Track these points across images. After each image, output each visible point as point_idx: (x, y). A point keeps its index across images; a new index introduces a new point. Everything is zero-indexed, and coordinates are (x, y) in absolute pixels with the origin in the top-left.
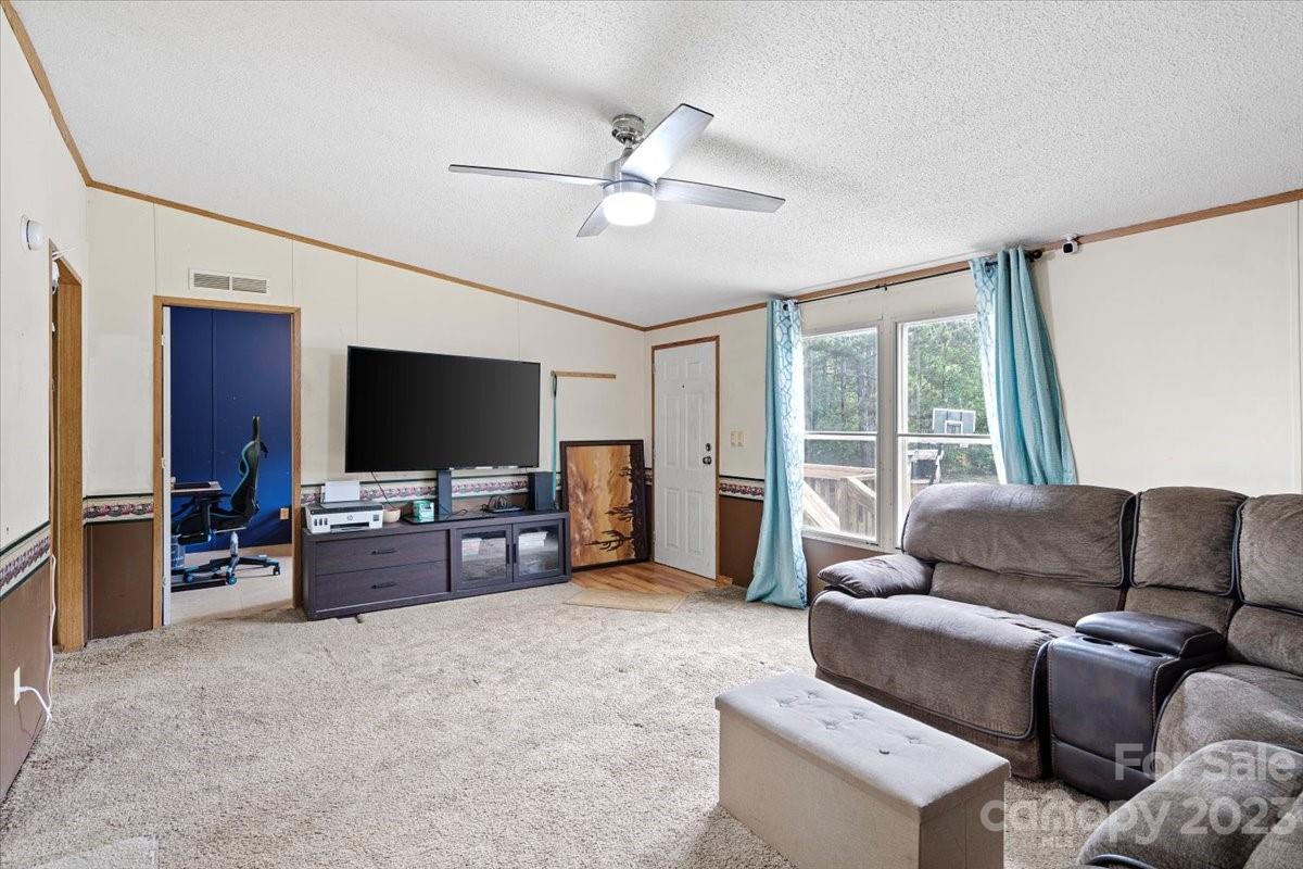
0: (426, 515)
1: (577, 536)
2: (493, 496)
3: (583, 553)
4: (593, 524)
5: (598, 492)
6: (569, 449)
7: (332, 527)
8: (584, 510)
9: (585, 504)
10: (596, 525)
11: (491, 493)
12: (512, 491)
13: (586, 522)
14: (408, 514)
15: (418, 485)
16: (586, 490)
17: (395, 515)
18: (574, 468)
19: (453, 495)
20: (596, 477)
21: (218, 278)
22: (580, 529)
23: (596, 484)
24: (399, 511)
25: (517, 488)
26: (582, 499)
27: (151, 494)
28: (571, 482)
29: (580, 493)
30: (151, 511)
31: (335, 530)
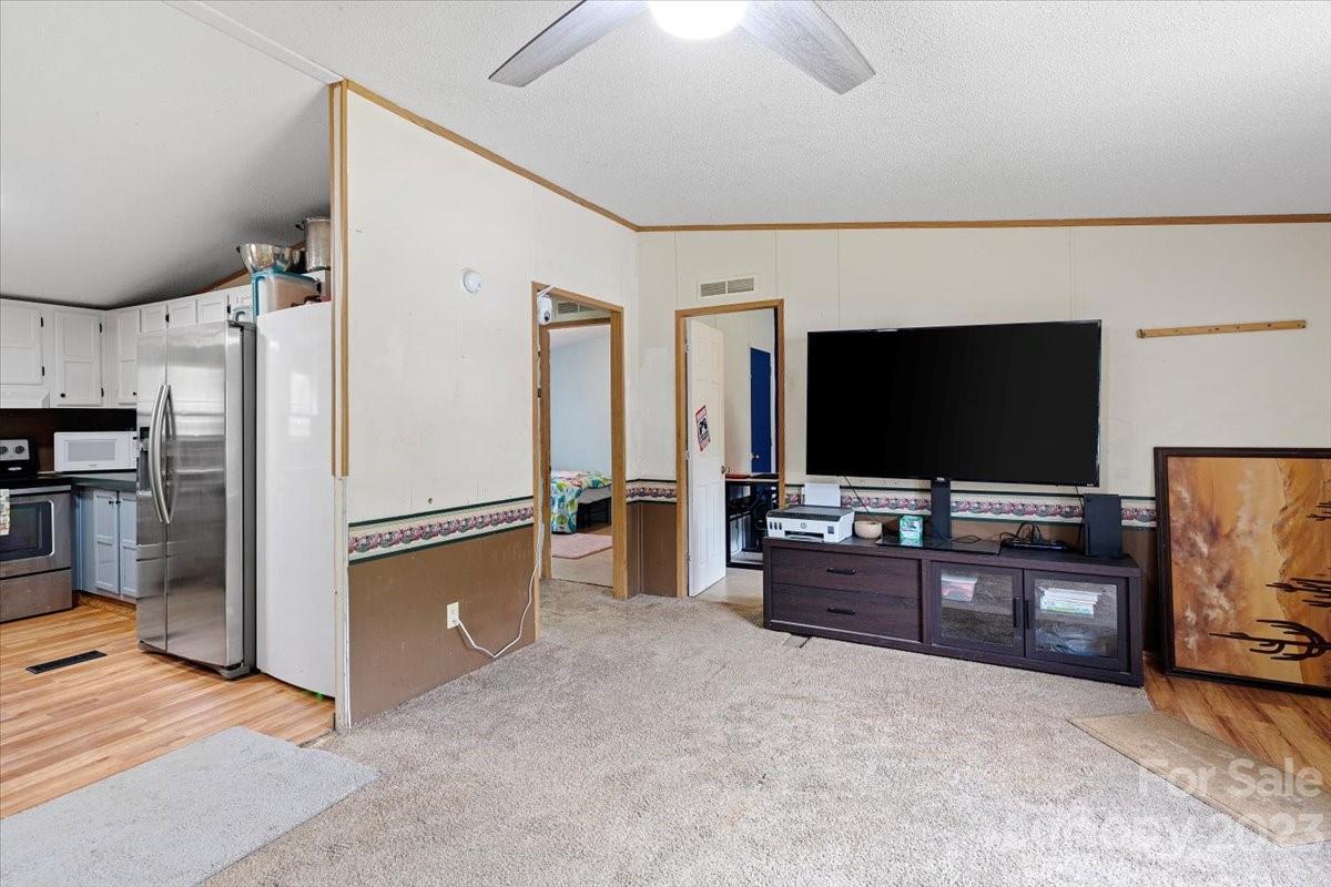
0: (911, 535)
1: (1191, 615)
2: (1024, 523)
3: (1204, 647)
4: (1231, 600)
5: (1248, 543)
6: (1173, 463)
7: (788, 533)
8: (1209, 571)
9: (1211, 563)
10: (1243, 604)
11: (1021, 518)
12: (1058, 519)
13: (1214, 594)
14: (891, 531)
15: (911, 496)
16: (1214, 534)
17: (872, 530)
18: (1186, 495)
19: (953, 514)
20: (1244, 514)
21: (716, 285)
22: (1199, 604)
23: (1242, 526)
24: (880, 525)
25: (1067, 515)
26: (1205, 549)
27: (675, 482)
28: (1177, 519)
29: (1200, 540)
30: (675, 496)
31: (789, 537)
